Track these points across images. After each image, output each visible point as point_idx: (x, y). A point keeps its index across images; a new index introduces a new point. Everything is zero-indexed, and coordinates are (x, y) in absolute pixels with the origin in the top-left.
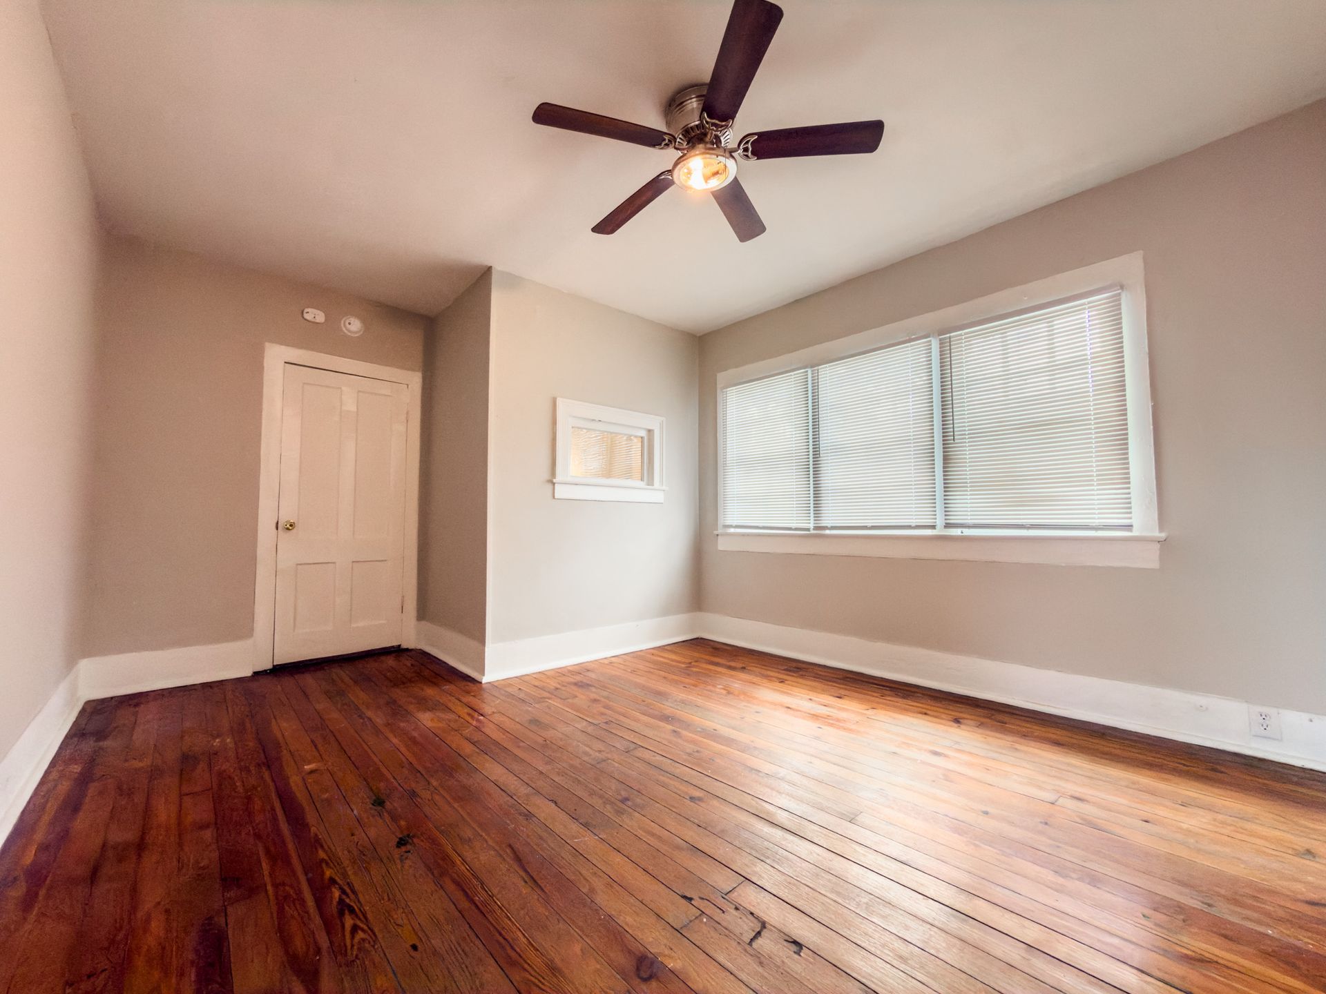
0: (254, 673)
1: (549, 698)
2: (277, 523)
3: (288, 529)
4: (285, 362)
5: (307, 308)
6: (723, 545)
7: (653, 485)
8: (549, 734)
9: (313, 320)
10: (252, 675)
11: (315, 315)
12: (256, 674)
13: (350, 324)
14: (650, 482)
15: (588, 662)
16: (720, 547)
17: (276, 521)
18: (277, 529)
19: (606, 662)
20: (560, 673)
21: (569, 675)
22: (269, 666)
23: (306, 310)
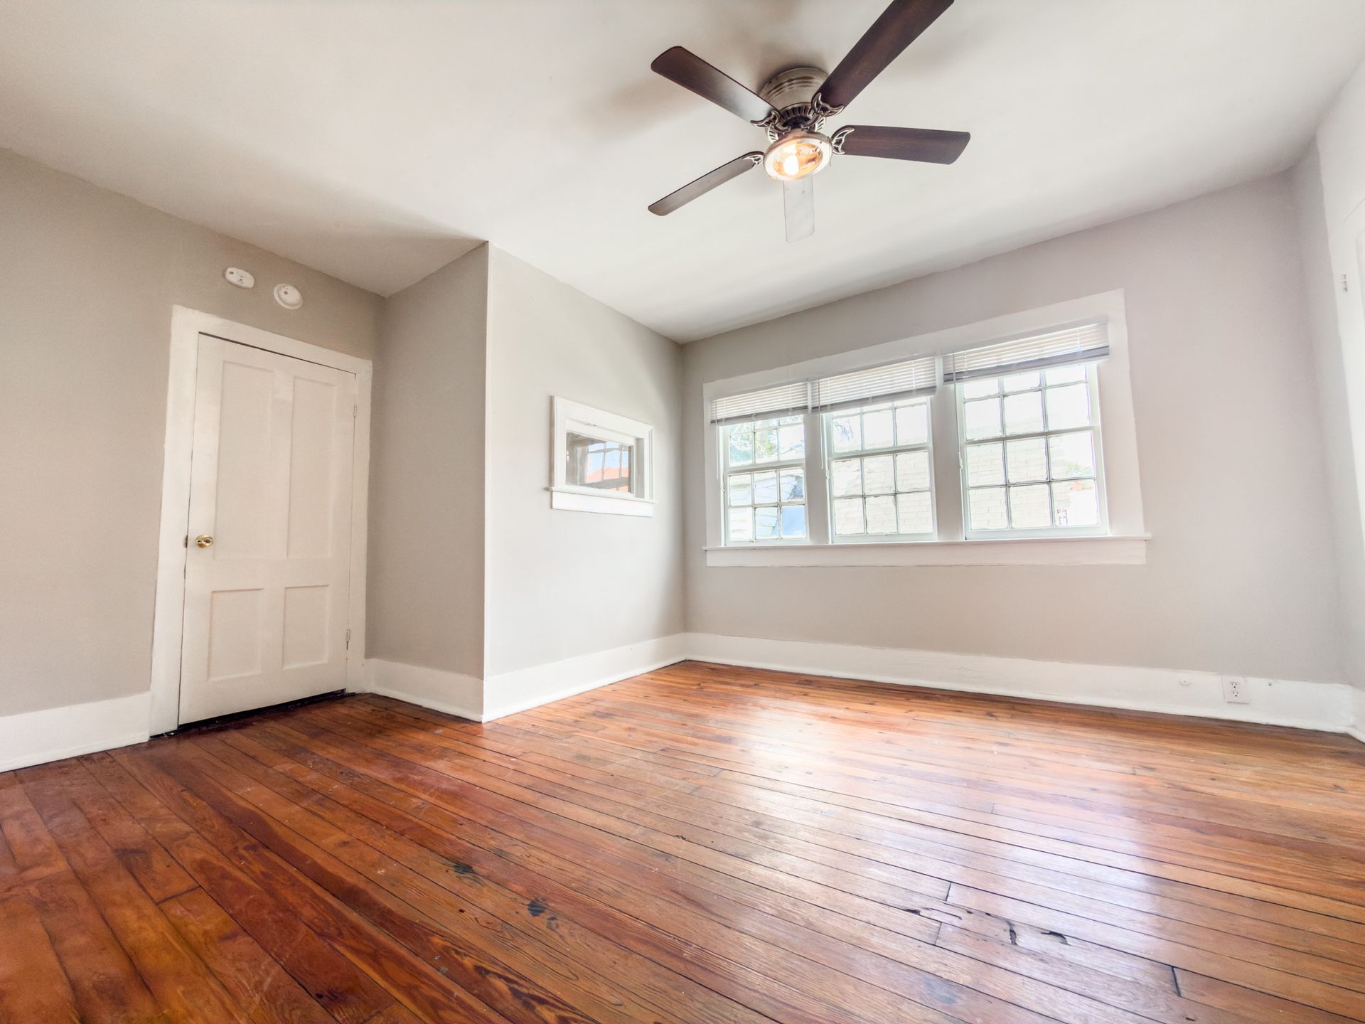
0: (151, 737)
1: (578, 732)
2: (187, 539)
3: (201, 546)
4: (200, 333)
5: (232, 267)
6: (712, 560)
7: (643, 497)
8: (610, 768)
9: (239, 283)
10: (149, 741)
11: (238, 276)
12: (156, 738)
13: (286, 293)
14: (640, 494)
15: (587, 692)
16: (709, 563)
17: (184, 537)
18: (186, 545)
19: (608, 689)
20: (567, 704)
21: (577, 705)
22: (175, 728)
23: (230, 270)
